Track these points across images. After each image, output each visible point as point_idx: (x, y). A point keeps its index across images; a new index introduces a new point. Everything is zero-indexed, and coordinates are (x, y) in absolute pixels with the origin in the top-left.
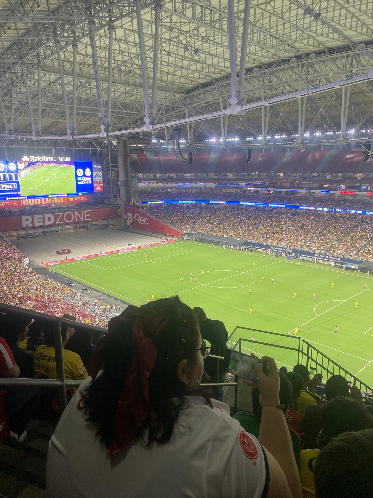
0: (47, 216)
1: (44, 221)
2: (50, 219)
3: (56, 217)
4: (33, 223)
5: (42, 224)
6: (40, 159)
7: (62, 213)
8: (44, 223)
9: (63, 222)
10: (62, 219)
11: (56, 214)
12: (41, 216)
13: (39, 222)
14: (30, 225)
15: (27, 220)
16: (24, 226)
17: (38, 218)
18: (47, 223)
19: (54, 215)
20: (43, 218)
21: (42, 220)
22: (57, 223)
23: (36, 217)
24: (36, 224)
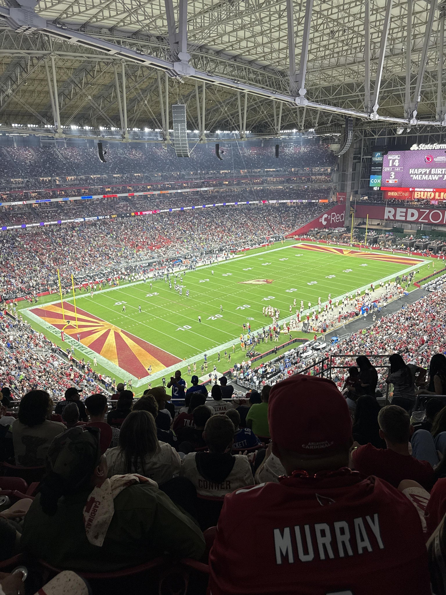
0: (410, 211)
1: (406, 216)
2: (413, 215)
3: (420, 214)
4: (394, 216)
5: (403, 218)
6: (430, 147)
7: (428, 211)
8: (406, 218)
9: (427, 221)
10: (427, 217)
11: (421, 210)
12: (404, 210)
13: (400, 216)
14: (392, 218)
15: (390, 212)
16: (386, 217)
17: (401, 212)
18: (409, 218)
19: (419, 212)
20: (406, 213)
21: (404, 214)
22: (420, 220)
23: (399, 210)
24: (398, 218)
